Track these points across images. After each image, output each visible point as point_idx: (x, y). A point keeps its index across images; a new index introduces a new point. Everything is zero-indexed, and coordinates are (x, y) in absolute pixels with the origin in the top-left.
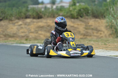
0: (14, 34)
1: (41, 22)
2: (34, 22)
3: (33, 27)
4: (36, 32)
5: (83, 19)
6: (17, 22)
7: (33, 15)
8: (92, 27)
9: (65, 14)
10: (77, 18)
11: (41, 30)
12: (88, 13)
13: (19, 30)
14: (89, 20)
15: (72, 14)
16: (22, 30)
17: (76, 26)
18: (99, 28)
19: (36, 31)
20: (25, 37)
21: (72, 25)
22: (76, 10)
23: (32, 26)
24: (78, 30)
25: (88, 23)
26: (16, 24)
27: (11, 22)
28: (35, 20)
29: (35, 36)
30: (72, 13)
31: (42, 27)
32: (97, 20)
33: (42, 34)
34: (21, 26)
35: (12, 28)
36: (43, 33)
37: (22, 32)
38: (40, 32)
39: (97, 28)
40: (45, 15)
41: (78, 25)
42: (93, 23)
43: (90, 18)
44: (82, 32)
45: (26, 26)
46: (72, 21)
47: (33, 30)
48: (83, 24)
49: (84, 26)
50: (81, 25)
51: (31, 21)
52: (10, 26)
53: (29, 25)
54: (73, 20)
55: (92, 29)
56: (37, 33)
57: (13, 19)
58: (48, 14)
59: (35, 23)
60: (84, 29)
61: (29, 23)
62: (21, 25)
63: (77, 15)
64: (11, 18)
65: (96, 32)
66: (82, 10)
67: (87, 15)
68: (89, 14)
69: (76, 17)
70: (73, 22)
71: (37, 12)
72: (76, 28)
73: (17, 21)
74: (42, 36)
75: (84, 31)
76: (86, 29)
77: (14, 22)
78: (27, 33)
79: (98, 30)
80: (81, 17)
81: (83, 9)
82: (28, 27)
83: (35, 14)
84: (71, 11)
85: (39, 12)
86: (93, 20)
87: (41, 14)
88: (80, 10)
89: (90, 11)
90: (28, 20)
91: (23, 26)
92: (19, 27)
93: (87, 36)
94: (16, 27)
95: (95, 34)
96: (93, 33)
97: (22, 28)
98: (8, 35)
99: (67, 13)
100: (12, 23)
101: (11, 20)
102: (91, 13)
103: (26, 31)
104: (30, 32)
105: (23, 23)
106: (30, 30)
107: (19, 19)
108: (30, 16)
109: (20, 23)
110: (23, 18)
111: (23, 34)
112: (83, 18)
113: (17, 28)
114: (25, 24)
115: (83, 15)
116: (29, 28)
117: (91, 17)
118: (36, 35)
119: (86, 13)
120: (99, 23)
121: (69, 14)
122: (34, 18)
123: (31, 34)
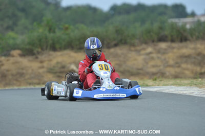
1: (186, 47)
2: (173, 48)
3: (171, 57)
4: (177, 65)
6: (144, 49)
7: (172, 36)
11: (186, 62)
13: (147, 63)
16: (152, 63)
19: (177, 63)
23: (170, 55)
26: (143, 52)
27: (133, 48)
28: (174, 45)
29: (176, 72)
31: (188, 57)
33: (187, 69)
34: (152, 55)
35: (135, 60)
36: (189, 66)
37: (153, 66)
38: (184, 66)
40: (192, 35)
45: (159, 55)
47: (171, 62)
51: (169, 47)
52: (133, 55)
53: (164, 53)
56: (179, 67)
57: (136, 44)
58: (197, 34)
59: (175, 50)
61: (165, 49)
62: (151, 53)
71: (178, 31)
73: (144, 46)
74: (187, 72)
77: (138, 48)
78: (162, 67)
82: (163, 57)
83: (175, 34)
85: (182, 31)
87: (185, 34)
90: (163, 45)
91: (154, 55)
92: (147, 57)
94: (142, 57)
97: (152, 58)
98: (129, 71)
100: (136, 51)
101: (133, 45)
104: (166, 65)
105: (155, 49)
106: (167, 62)
107: (146, 43)
108: (166, 37)
109: (150, 50)
110: (153, 41)
111: (154, 70)
113: (144, 60)
114: (159, 52)
116: (165, 59)
118: (178, 70)
122: (173, 41)
123: (168, 69)
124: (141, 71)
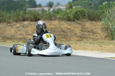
0: (12, 36)
2: (31, 25)
5: (79, 22)
6: (15, 25)
7: (31, 18)
8: (89, 29)
9: (62, 16)
10: (74, 21)
12: (84, 15)
13: (17, 33)
14: (85, 23)
15: (68, 17)
16: (20, 33)
17: (72, 28)
18: (95, 30)
20: (23, 39)
21: (69, 27)
22: (72, 13)
23: (30, 28)
24: (74, 32)
25: (85, 26)
26: (14, 27)
27: (9, 24)
28: (32, 23)
30: (69, 15)
32: (93, 22)
34: (19, 28)
35: (10, 31)
37: (20, 35)
39: (92, 31)
40: (42, 17)
41: (75, 27)
42: (89, 25)
43: (87, 21)
44: (79, 34)
45: (24, 28)
46: (68, 24)
47: (30, 32)
48: (79, 26)
49: (80, 29)
50: (77, 27)
51: (29, 24)
52: (8, 28)
53: (26, 27)
54: (69, 22)
55: (88, 31)
57: (11, 22)
58: (45, 17)
59: (32, 26)
60: (80, 31)
61: (27, 25)
62: (19, 27)
63: (73, 18)
64: (9, 21)
65: (92, 34)
66: (78, 13)
67: (84, 18)
68: (85, 17)
69: (72, 19)
70: (70, 25)
71: (34, 15)
72: (72, 30)
73: (15, 23)
75: (80, 33)
76: (83, 31)
78: (24, 35)
79: (93, 33)
80: (78, 19)
81: (79, 11)
82: (26, 30)
83: (32, 17)
84: (67, 14)
85: (36, 15)
86: (89, 22)
87: (38, 17)
88: (76, 13)
89: (86, 14)
90: (26, 23)
91: (20, 28)
92: (17, 29)
93: (83, 38)
94: (14, 29)
95: (91, 36)
96: (89, 35)
97: (20, 30)
98: (6, 37)
99: (64, 16)
100: (10, 25)
102: (87, 16)
103: (23, 33)
104: (27, 34)
105: (21, 25)
106: (28, 32)
108: (28, 18)
109: (18, 25)
110: (20, 21)
111: (20, 37)
112: (80, 20)
113: (15, 31)
115: (79, 17)
116: (27, 31)
117: (87, 19)
119: (82, 16)
120: (95, 25)
121: (65, 17)
122: (31, 20)
123: (28, 36)
124: (13, 37)
